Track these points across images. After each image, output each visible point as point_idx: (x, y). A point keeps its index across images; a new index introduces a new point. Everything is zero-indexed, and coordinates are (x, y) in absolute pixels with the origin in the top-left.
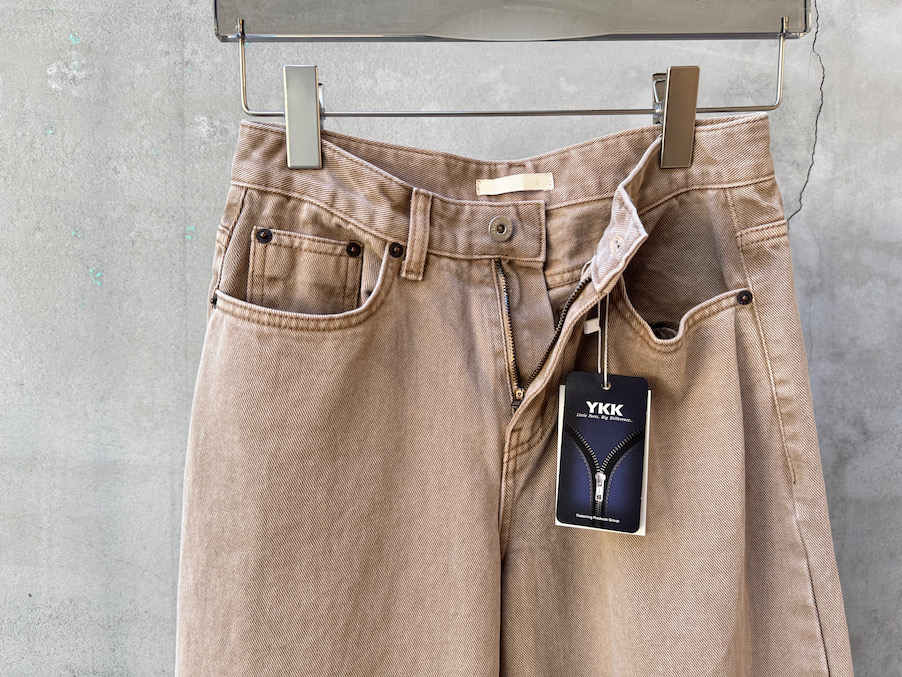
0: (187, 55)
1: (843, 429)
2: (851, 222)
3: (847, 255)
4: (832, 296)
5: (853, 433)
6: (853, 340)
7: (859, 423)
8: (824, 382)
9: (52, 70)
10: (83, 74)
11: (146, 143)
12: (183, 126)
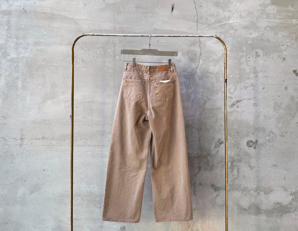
0: (116, 48)
1: (205, 98)
2: (205, 70)
3: (205, 74)
4: (203, 80)
5: (207, 99)
6: (206, 86)
7: (207, 97)
8: (202, 92)
9: (98, 50)
10: (102, 51)
11: (110, 60)
12: (115, 57)
